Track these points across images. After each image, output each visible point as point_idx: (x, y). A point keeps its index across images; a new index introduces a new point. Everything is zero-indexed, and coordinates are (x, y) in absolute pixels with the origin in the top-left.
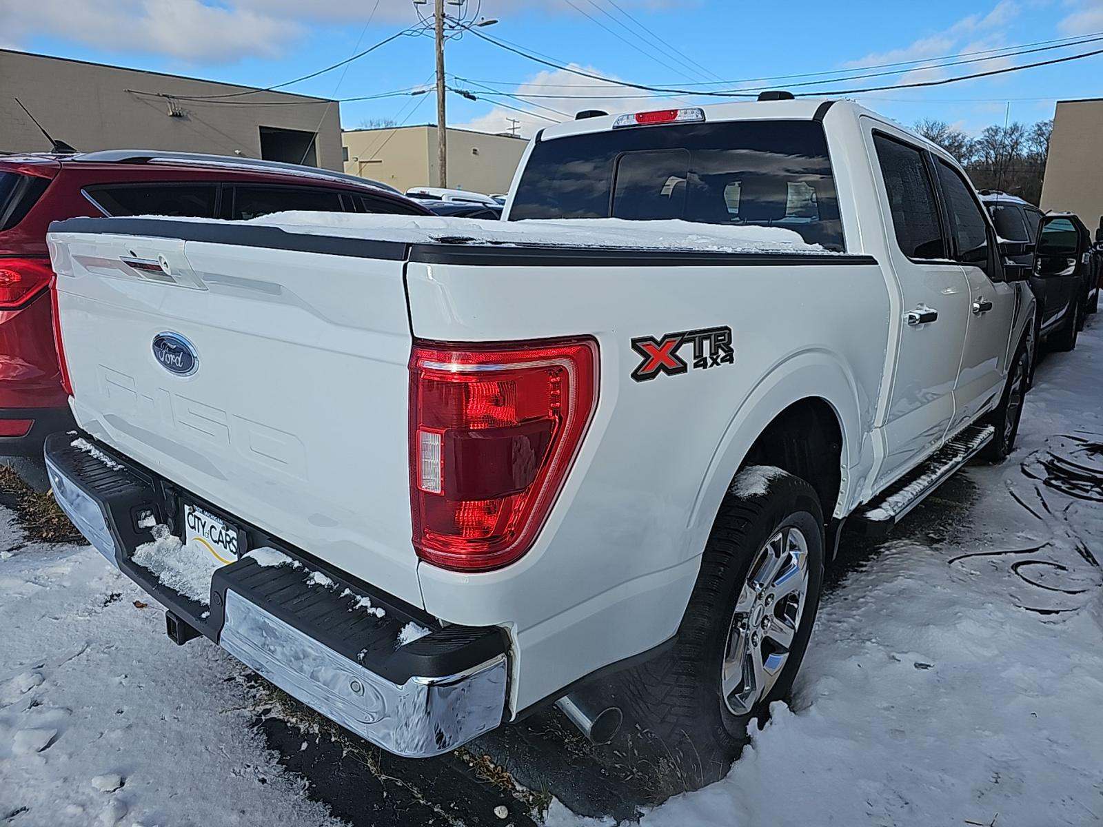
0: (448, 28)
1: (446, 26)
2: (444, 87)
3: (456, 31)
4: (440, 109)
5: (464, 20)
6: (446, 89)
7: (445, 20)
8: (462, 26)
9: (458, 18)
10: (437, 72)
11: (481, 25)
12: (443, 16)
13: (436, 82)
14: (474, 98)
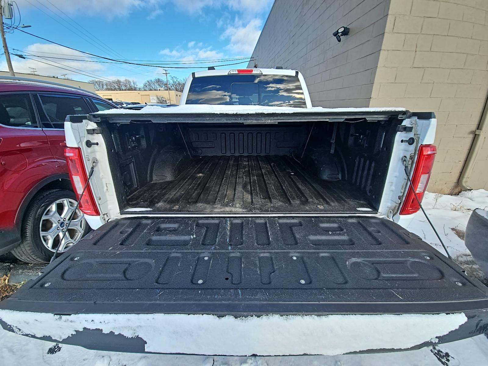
0: (6, 28)
1: (5, 28)
2: (9, 53)
3: (10, 30)
4: (8, 62)
5: (14, 25)
6: (10, 54)
7: (4, 25)
8: (13, 27)
9: (11, 24)
10: (3, 46)
11: (23, 27)
12: (3, 23)
13: (4, 51)
14: (24, 58)
